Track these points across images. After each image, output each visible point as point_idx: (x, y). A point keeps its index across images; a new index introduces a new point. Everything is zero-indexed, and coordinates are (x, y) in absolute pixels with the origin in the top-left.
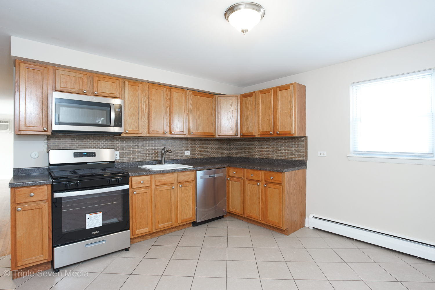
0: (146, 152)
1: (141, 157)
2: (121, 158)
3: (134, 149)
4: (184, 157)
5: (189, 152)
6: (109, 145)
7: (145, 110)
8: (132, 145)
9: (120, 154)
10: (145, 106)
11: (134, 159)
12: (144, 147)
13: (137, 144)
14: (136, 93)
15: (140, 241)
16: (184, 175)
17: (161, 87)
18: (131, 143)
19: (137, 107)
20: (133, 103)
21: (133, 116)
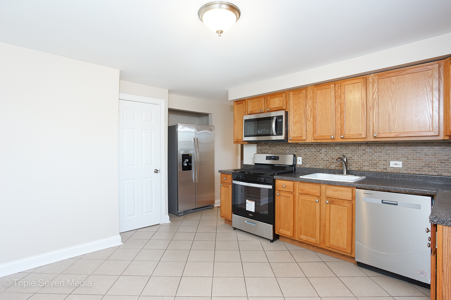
0: (330, 159)
1: (324, 164)
2: (303, 163)
3: (316, 155)
4: (389, 170)
5: (401, 163)
6: (294, 151)
7: (310, 115)
8: (315, 152)
9: (302, 160)
10: (310, 111)
11: (316, 165)
12: (327, 153)
13: (320, 150)
14: (300, 100)
15: (290, 243)
16: (334, 190)
17: (327, 85)
18: (314, 150)
19: (301, 114)
20: (297, 111)
21: (298, 123)
